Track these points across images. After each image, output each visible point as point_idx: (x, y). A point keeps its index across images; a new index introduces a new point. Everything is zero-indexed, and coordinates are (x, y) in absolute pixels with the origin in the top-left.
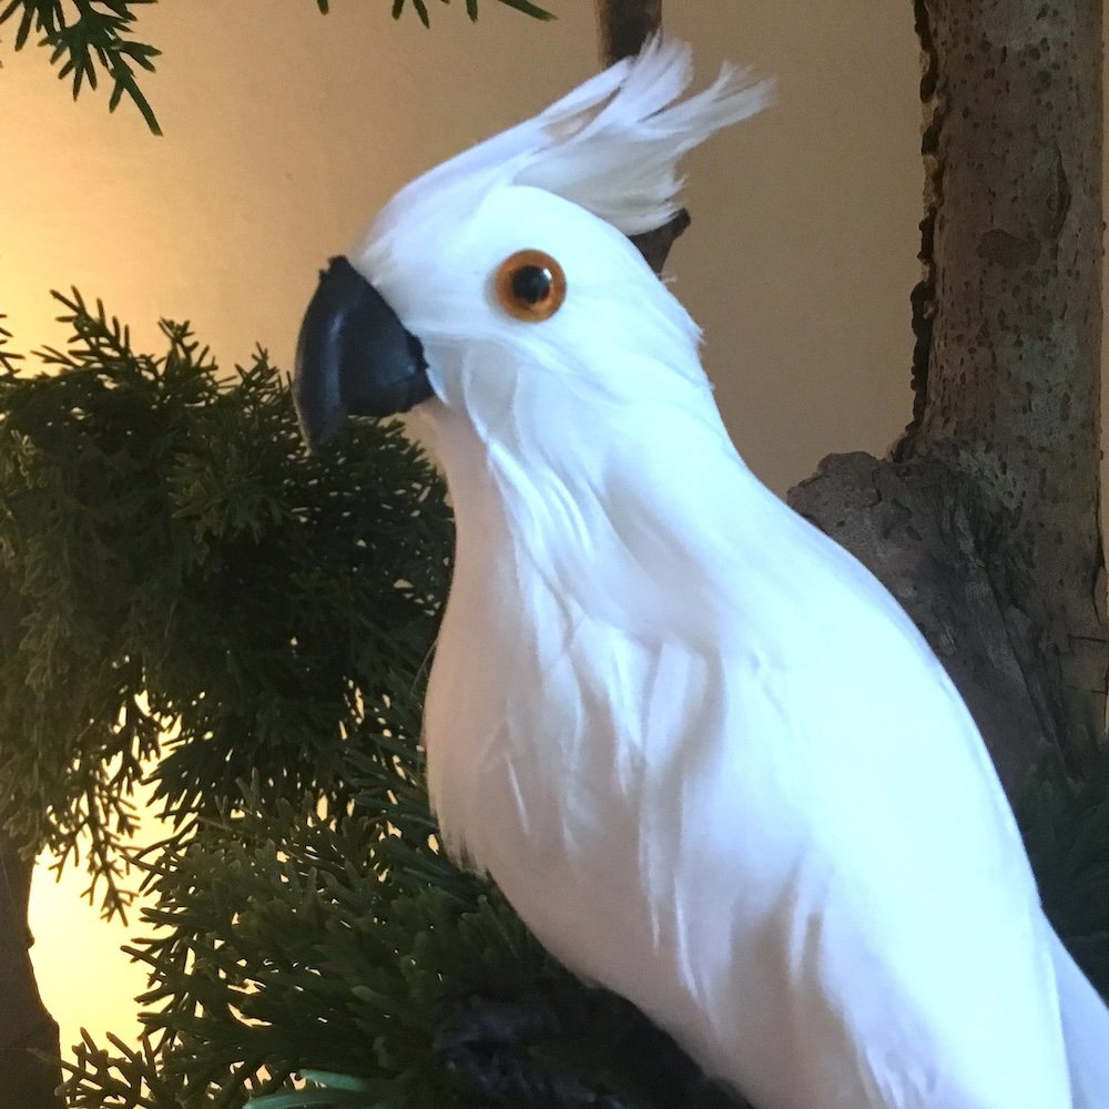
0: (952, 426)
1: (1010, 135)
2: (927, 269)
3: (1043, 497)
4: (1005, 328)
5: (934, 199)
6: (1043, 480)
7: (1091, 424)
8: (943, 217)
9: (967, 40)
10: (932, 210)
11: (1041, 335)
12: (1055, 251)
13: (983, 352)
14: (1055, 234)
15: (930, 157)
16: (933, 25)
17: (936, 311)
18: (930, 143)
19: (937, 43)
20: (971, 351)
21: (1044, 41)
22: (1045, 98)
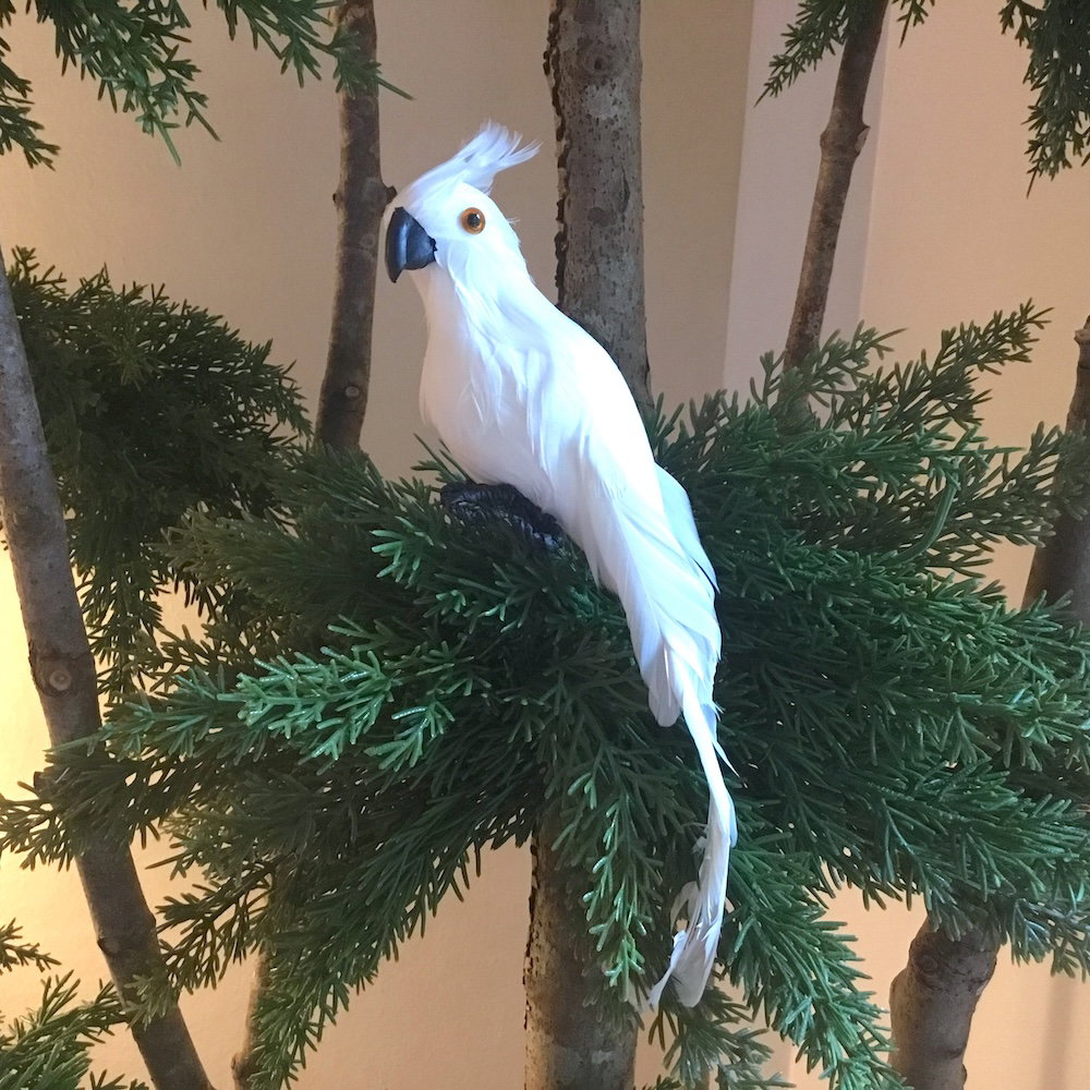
0: (579, 303)
1: (600, 161)
2: (562, 226)
3: (622, 336)
4: (602, 255)
5: (565, 190)
6: (622, 329)
7: (641, 303)
8: (569, 201)
9: (580, 112)
10: (564, 197)
11: (618, 259)
12: (623, 219)
13: (592, 267)
14: (623, 210)
15: (562, 169)
16: (561, 104)
17: (567, 248)
18: (562, 163)
19: (565, 112)
20: (587, 266)
21: (616, 116)
22: (617, 143)
